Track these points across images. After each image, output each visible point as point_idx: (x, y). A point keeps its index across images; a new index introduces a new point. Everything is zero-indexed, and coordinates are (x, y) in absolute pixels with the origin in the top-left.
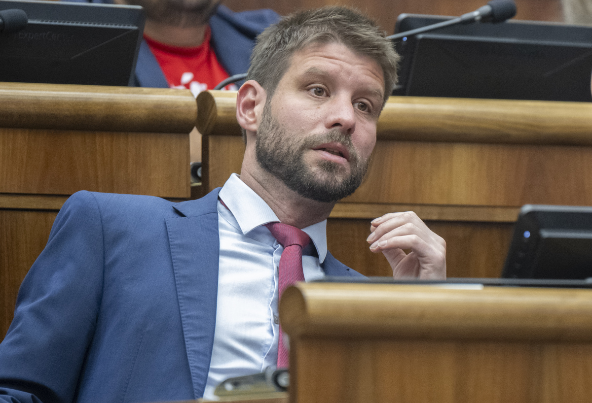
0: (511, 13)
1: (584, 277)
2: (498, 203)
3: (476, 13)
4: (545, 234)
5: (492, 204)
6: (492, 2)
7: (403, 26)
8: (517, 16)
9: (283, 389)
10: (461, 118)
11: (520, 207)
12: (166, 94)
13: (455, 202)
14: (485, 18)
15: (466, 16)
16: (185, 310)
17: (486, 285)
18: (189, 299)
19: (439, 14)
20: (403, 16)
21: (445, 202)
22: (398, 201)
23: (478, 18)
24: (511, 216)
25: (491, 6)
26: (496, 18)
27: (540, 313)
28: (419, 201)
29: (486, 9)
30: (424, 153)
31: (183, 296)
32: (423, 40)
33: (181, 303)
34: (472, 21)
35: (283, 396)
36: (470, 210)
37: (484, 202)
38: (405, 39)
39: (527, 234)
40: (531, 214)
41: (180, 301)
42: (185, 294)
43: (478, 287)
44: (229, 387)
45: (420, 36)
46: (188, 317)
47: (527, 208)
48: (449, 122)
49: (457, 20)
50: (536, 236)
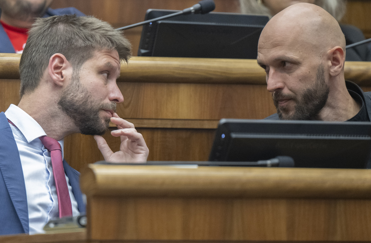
0: (212, 8)
1: (256, 160)
2: (205, 118)
3: (192, 8)
4: (234, 135)
5: (202, 118)
6: (201, 2)
7: (150, 16)
8: (215, 10)
9: (83, 226)
10: (183, 69)
11: (219, 120)
12: (14, 57)
13: (181, 117)
14: (197, 11)
15: (186, 10)
16: (9, 184)
17: (200, 165)
18: (9, 178)
19: (171, 9)
20: (150, 10)
21: (175, 118)
22: (148, 117)
23: (193, 11)
24: (214, 125)
25: (200, 4)
26: (203, 11)
27: (231, 181)
28: (160, 117)
29: (197, 6)
30: (163, 90)
31: (6, 176)
32: (161, 23)
33: (6, 180)
34: (189, 13)
35: (83, 231)
36: (190, 122)
37: (197, 118)
38: (151, 23)
39: (223, 136)
40: (226, 124)
41: (5, 179)
42: (7, 175)
43: (195, 167)
44: (52, 225)
45: (160, 22)
46: (11, 189)
47: (223, 121)
48: (177, 71)
49: (181, 12)
50: (228, 137)
